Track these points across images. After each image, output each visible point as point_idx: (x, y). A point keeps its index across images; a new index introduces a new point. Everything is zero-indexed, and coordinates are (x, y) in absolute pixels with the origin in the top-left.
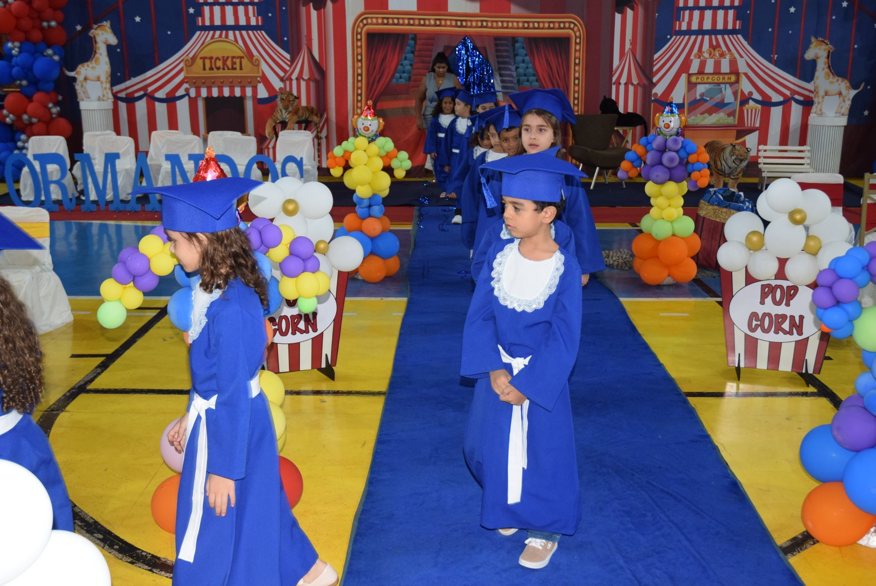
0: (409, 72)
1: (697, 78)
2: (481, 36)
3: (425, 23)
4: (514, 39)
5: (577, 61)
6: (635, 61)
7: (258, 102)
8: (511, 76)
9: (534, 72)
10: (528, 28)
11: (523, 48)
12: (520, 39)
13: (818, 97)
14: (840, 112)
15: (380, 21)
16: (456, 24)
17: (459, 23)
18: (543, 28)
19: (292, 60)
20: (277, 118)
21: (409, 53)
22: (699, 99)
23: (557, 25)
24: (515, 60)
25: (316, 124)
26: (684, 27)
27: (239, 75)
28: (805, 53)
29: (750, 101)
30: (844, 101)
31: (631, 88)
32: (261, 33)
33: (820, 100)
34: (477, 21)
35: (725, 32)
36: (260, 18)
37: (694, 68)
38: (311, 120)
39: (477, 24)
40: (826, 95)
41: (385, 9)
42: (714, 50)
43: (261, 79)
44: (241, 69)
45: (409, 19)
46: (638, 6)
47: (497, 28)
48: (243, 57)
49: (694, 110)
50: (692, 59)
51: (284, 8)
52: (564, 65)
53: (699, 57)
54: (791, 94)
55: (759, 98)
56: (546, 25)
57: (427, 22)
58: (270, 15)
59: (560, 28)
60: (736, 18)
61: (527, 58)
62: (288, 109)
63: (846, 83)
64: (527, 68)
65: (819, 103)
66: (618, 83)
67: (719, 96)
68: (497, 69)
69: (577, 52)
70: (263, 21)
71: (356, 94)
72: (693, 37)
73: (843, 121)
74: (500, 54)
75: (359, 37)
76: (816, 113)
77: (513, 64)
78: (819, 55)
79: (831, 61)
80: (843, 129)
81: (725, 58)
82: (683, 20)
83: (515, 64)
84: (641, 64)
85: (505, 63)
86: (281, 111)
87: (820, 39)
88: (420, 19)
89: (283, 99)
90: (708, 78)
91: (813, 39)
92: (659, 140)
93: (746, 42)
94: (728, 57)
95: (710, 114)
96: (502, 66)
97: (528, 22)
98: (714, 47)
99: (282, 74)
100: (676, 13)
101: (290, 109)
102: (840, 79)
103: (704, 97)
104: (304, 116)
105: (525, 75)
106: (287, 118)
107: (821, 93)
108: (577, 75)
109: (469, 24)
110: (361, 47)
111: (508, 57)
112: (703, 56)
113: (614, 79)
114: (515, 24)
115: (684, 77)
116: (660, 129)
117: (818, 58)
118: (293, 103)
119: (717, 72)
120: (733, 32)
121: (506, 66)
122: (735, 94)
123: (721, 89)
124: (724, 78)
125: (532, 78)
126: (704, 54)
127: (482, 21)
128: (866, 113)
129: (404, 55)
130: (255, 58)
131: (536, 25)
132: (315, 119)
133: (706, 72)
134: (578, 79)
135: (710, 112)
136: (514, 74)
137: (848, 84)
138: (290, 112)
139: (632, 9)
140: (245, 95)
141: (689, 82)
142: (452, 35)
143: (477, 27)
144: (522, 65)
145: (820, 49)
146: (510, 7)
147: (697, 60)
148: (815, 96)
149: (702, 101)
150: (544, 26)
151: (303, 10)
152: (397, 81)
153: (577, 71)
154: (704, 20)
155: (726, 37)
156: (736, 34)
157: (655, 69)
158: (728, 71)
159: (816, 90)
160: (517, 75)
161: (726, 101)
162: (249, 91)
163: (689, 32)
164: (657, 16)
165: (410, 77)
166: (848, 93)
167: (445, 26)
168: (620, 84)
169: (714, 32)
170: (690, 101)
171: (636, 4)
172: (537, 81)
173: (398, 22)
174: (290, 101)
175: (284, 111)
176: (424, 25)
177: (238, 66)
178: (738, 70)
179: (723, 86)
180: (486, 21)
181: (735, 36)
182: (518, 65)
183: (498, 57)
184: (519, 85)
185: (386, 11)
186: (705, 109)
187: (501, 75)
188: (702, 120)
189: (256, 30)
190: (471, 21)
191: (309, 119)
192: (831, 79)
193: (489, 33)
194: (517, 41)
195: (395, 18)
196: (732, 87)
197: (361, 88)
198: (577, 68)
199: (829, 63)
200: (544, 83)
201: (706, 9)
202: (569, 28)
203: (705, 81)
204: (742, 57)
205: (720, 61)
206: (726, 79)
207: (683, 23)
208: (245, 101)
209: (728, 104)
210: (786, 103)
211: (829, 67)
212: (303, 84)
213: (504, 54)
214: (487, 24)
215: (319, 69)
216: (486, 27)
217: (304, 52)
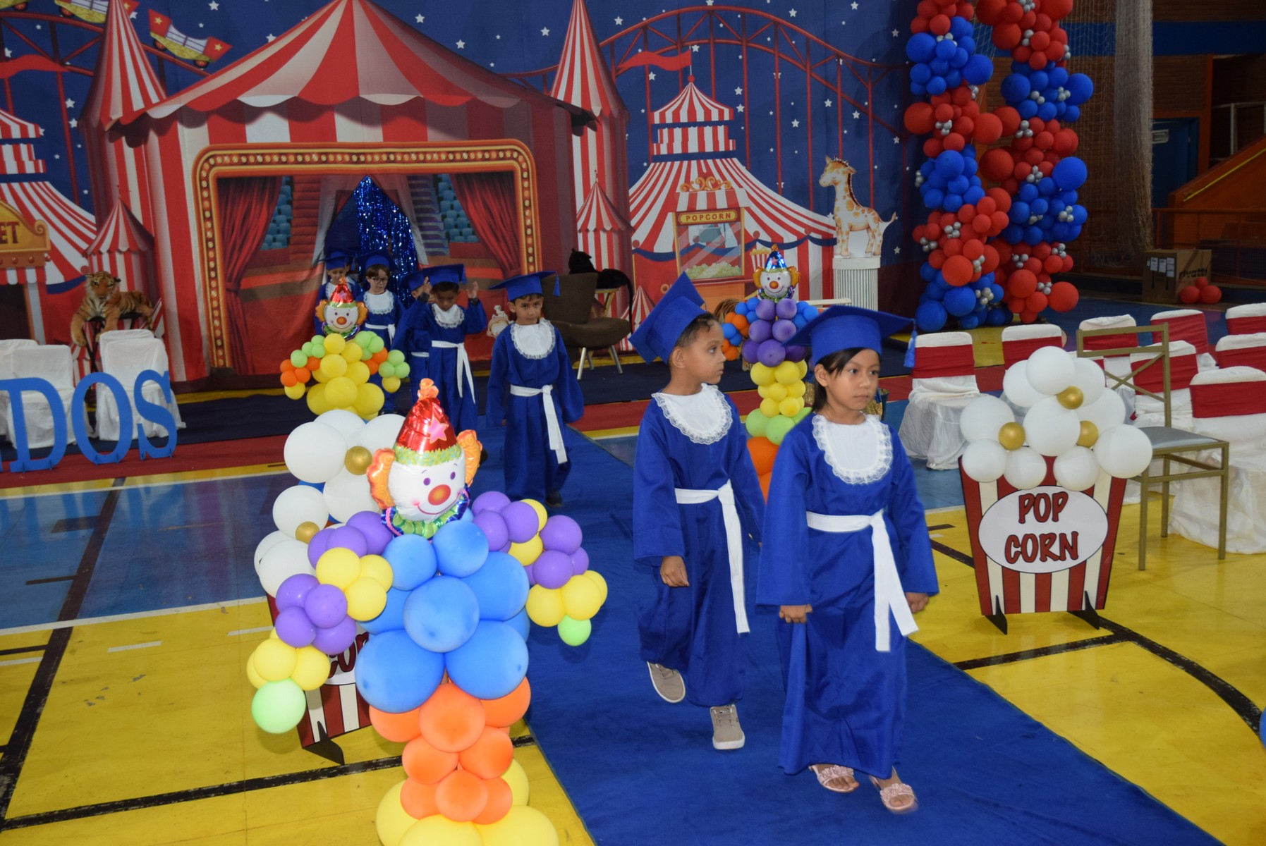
0: (286, 232)
1: (688, 218)
2: (386, 174)
3: (304, 159)
4: (435, 178)
5: (527, 203)
6: (605, 199)
7: (48, 291)
8: (436, 228)
9: (469, 222)
10: (454, 160)
11: (450, 189)
12: (444, 176)
13: (842, 233)
14: (871, 252)
15: (235, 159)
16: (351, 159)
17: (355, 158)
18: (475, 160)
19: (100, 223)
20: (87, 313)
21: (284, 204)
22: (693, 246)
23: (494, 155)
24: (440, 206)
25: (146, 318)
26: (664, 151)
27: (11, 251)
28: (819, 178)
29: (758, 244)
30: (874, 237)
31: (603, 236)
32: (45, 185)
33: (845, 237)
34: (381, 154)
35: (716, 155)
36: (40, 162)
37: (682, 205)
38: (141, 312)
39: (381, 158)
40: (851, 231)
41: (242, 142)
42: (705, 179)
43: (49, 254)
44: (15, 241)
45: (280, 155)
46: (601, 124)
47: (410, 162)
48: (16, 224)
49: (689, 259)
50: (679, 193)
51: (79, 146)
52: (510, 211)
53: (688, 190)
54: (805, 231)
55: (768, 239)
56: (480, 155)
57: (307, 158)
58: (57, 157)
59: (498, 159)
60: (728, 136)
61: (457, 203)
62: (105, 298)
63: (874, 214)
64: (458, 216)
65: (843, 241)
66: (585, 230)
67: (718, 239)
68: (415, 219)
69: (526, 190)
70: (46, 166)
71: (206, 269)
72: (677, 164)
73: (876, 263)
74: (418, 198)
75: (204, 184)
76: (841, 254)
77: (438, 211)
78: (837, 180)
79: (853, 187)
80: (876, 272)
81: (720, 189)
82: (662, 142)
83: (440, 211)
84: (612, 202)
85: (427, 211)
86: (93, 302)
87: (837, 159)
88: (296, 154)
89: (95, 283)
90: (701, 217)
91: (828, 160)
92: (766, 305)
93: (744, 167)
94: (723, 187)
95: (709, 264)
96: (422, 215)
97: (454, 153)
98: (706, 175)
99: (84, 246)
100: (652, 133)
101: (108, 298)
102: (866, 209)
103: (699, 243)
104: (129, 307)
105: (456, 226)
106: (104, 312)
107: (845, 228)
108: (528, 222)
109: (369, 158)
110: (209, 198)
111: (429, 202)
112: (693, 188)
113: (579, 224)
114: (435, 156)
115: (670, 217)
116: (763, 290)
117: (836, 184)
118: (113, 289)
119: (712, 208)
120: (727, 155)
121: (428, 215)
122: (737, 235)
123: (719, 230)
124: (721, 216)
125: (466, 230)
126: (693, 185)
127: (388, 154)
128: (897, 250)
129: (276, 208)
130: (37, 224)
131: (465, 156)
132: (146, 310)
133: (697, 209)
134: (531, 227)
135: (709, 261)
136: (441, 225)
137: (877, 215)
138: (107, 303)
139: (594, 128)
140: (26, 282)
141: (678, 224)
142: (346, 175)
143: (381, 162)
144: (450, 212)
145: (838, 172)
146: (426, 133)
147: (685, 193)
148: (838, 233)
149: (697, 247)
150: (476, 156)
151: (111, 147)
152: (270, 245)
153: (528, 218)
154: (687, 140)
155: (718, 161)
156: (731, 158)
157: (632, 208)
158: (726, 207)
159: (838, 224)
160: (445, 228)
161: (727, 246)
162: (31, 275)
163: (671, 157)
164: (628, 137)
165: (288, 239)
166: (878, 227)
167: (335, 162)
168: (587, 231)
169: (702, 155)
170: (682, 248)
171: (598, 121)
172: (474, 233)
173: (264, 160)
174: (109, 286)
175: (97, 302)
176: (303, 162)
177: (9, 237)
178: (737, 204)
179: (721, 226)
180: (394, 153)
181: (729, 159)
182: (444, 213)
183: (415, 203)
184: (449, 241)
185: (243, 144)
186: (703, 258)
187: (422, 228)
188: (700, 274)
189: (36, 181)
190: (372, 154)
191: (137, 311)
192: (855, 210)
193: (399, 169)
194: (440, 180)
195: (258, 154)
196: (734, 226)
197: (214, 259)
198: (527, 213)
199: (850, 190)
200: (484, 237)
201: (690, 127)
202: (512, 158)
203: (698, 220)
204: (740, 186)
205: (714, 193)
206: (724, 216)
207: (661, 145)
208: (25, 290)
209: (730, 249)
210: (801, 243)
211: (851, 194)
212: (120, 259)
213: (424, 198)
214: (395, 158)
215: (144, 236)
216: (394, 162)
217: (118, 211)
